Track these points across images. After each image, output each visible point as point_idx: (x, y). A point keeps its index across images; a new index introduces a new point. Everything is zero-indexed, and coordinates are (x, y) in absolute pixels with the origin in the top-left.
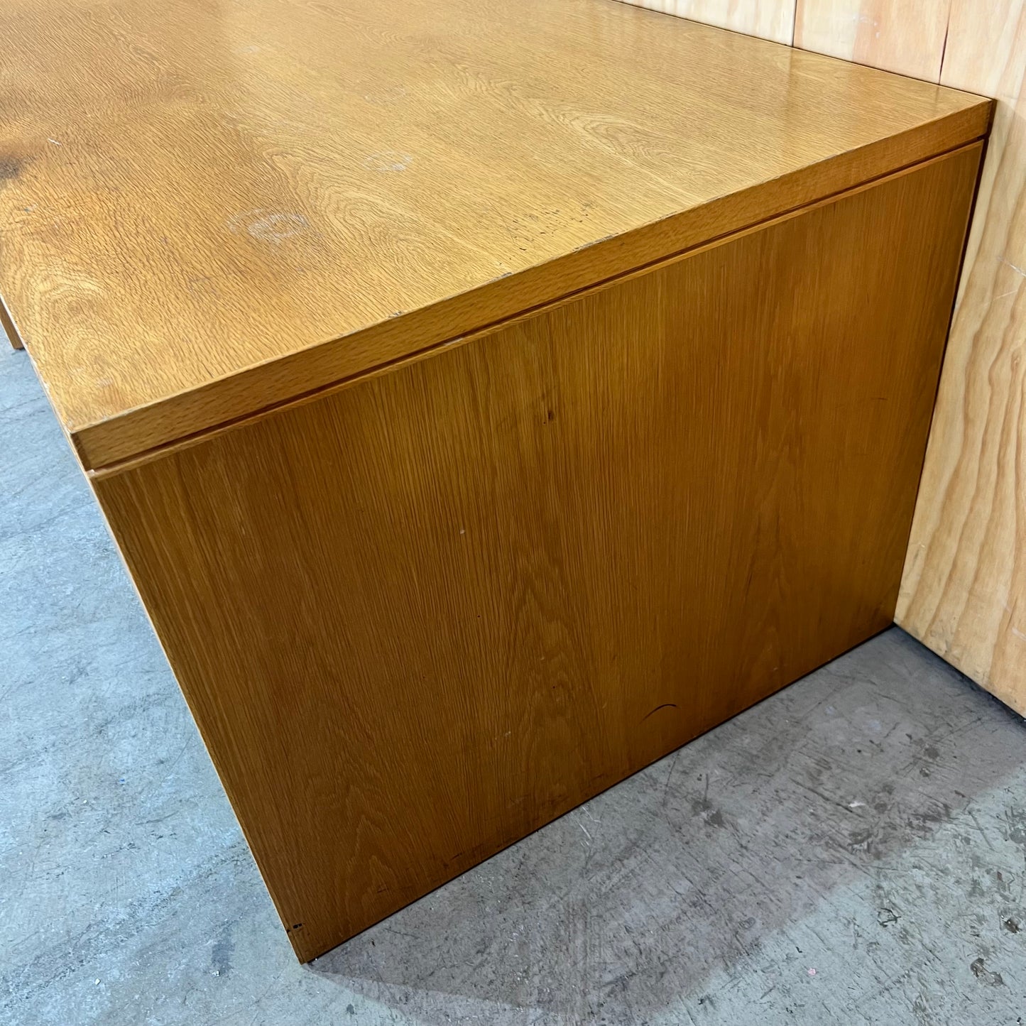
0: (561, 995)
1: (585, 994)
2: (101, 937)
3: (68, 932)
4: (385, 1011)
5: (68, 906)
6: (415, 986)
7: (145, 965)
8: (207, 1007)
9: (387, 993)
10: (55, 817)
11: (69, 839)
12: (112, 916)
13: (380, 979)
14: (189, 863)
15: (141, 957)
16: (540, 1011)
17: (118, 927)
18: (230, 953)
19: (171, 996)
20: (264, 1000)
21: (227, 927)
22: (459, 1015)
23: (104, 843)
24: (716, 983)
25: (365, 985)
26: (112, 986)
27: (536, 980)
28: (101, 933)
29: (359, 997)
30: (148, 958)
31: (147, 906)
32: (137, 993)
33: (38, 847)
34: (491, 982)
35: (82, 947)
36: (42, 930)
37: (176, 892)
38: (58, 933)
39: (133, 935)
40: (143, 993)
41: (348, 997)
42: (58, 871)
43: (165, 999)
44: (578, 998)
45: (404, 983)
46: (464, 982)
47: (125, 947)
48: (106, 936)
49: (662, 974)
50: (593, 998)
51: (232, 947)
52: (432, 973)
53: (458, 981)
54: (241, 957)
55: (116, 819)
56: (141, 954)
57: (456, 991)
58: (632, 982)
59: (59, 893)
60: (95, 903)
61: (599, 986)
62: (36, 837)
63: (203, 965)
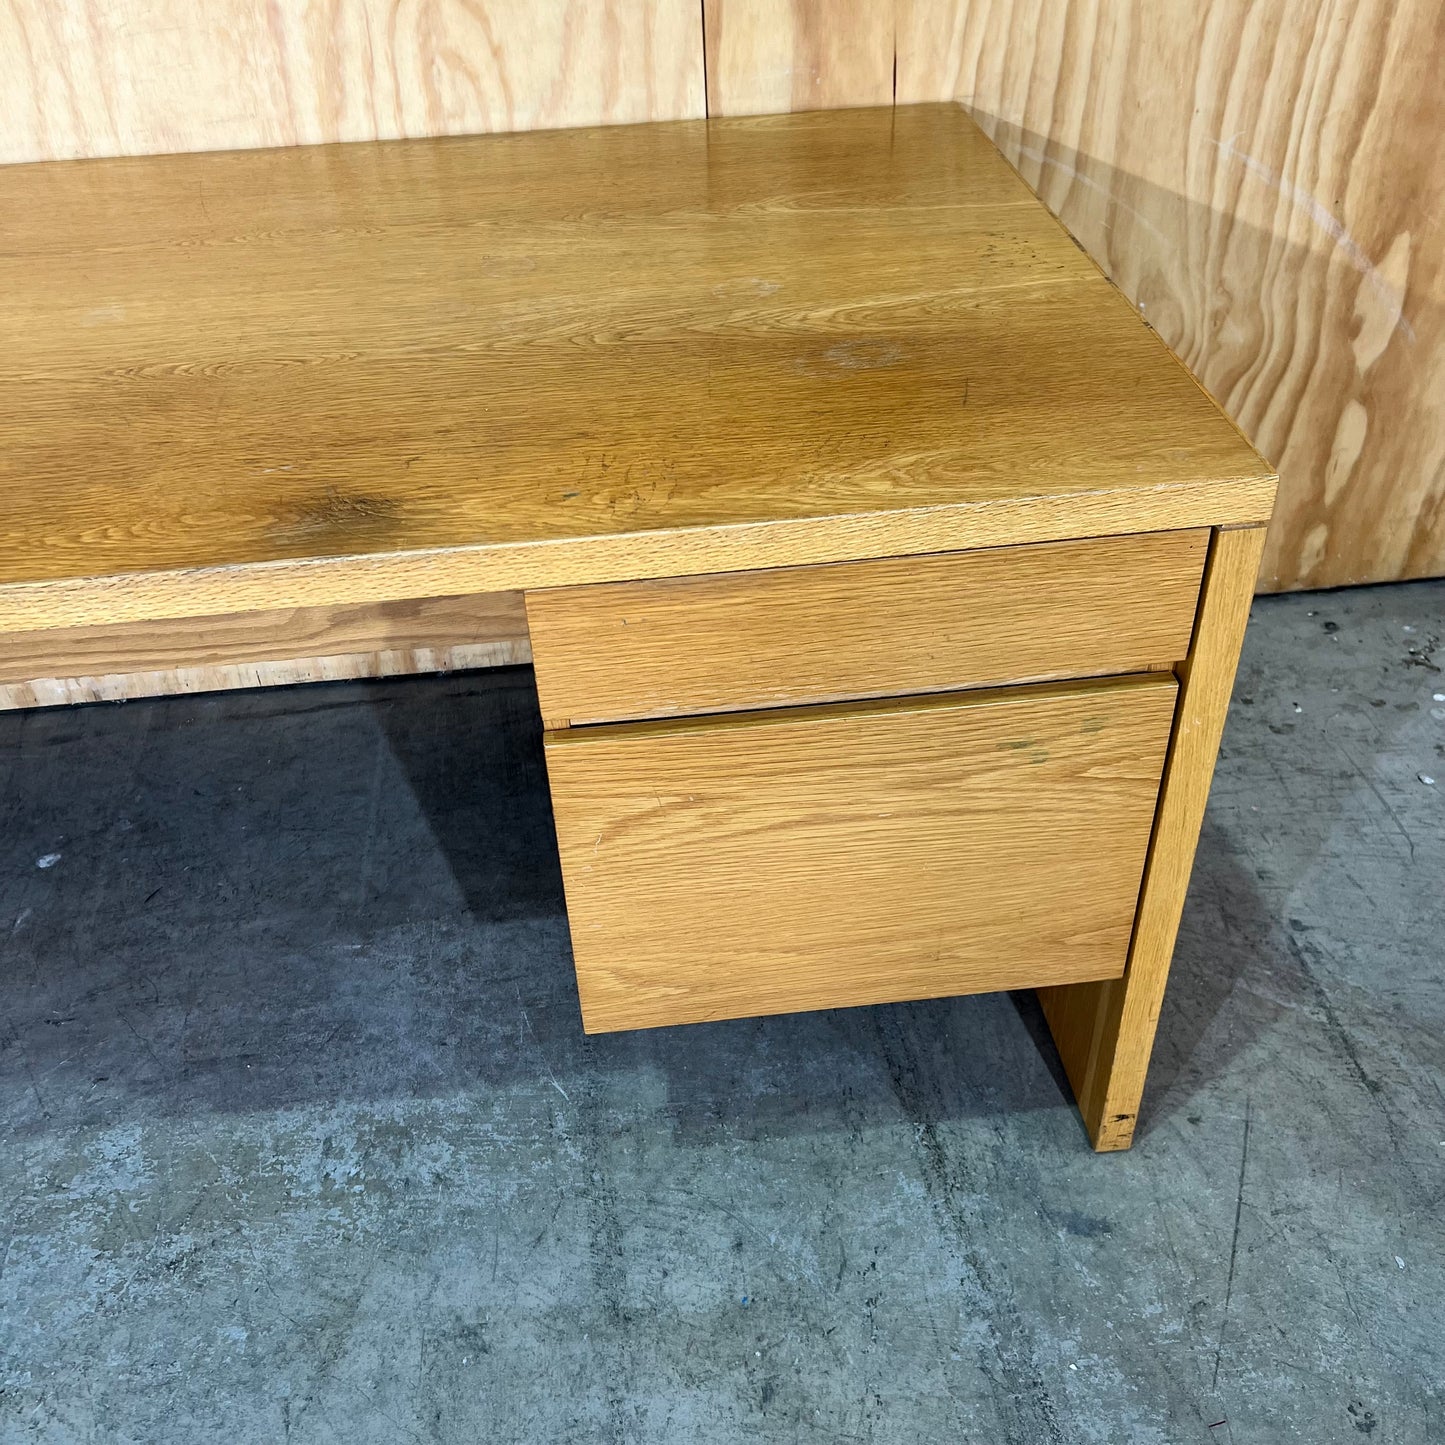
0: (1229, 960)
1: (1232, 944)
2: (1005, 1356)
3: (982, 1396)
4: (1206, 1093)
5: (938, 1394)
6: (1184, 1061)
7: (1067, 1310)
8: (1148, 1251)
9: (1184, 1086)
10: (766, 1399)
11: (817, 1382)
12: (979, 1340)
13: (1167, 1088)
14: (933, 1238)
15: (1055, 1313)
16: (1241, 980)
17: (998, 1334)
18: (1084, 1216)
19: (1120, 1287)
20: (1157, 1195)
21: (1045, 1213)
22: (1227, 1037)
23: (849, 1337)
24: (1248, 864)
25: (1170, 1102)
26: (1084, 1350)
27: (1206, 971)
28: (1000, 1356)
29: (1181, 1110)
30: (1059, 1304)
31: (980, 1295)
32: (1104, 1324)
33: (812, 1426)
34: (1199, 1004)
35: (1013, 1381)
36: (965, 1431)
37: (972, 1260)
38: (978, 1411)
39: (1018, 1318)
40: (1107, 1317)
41: (1179, 1120)
42: (870, 1402)
43: (1122, 1294)
44: (1234, 950)
45: (1178, 1069)
46: (1191, 1023)
47: (1032, 1329)
48: (1006, 1350)
49: (1227, 891)
50: (1237, 939)
51: (1076, 1214)
52: (1173, 1044)
53: (1189, 1027)
54: (1092, 1206)
55: (812, 1316)
56: (1050, 1312)
57: (1200, 1033)
58: (1230, 910)
59: (910, 1403)
60: (948, 1358)
61: (1227, 932)
62: (792, 1428)
63: (1091, 1248)
